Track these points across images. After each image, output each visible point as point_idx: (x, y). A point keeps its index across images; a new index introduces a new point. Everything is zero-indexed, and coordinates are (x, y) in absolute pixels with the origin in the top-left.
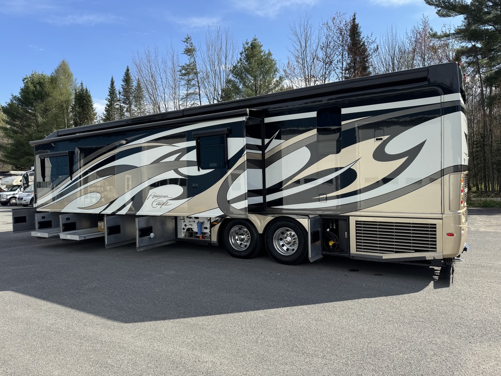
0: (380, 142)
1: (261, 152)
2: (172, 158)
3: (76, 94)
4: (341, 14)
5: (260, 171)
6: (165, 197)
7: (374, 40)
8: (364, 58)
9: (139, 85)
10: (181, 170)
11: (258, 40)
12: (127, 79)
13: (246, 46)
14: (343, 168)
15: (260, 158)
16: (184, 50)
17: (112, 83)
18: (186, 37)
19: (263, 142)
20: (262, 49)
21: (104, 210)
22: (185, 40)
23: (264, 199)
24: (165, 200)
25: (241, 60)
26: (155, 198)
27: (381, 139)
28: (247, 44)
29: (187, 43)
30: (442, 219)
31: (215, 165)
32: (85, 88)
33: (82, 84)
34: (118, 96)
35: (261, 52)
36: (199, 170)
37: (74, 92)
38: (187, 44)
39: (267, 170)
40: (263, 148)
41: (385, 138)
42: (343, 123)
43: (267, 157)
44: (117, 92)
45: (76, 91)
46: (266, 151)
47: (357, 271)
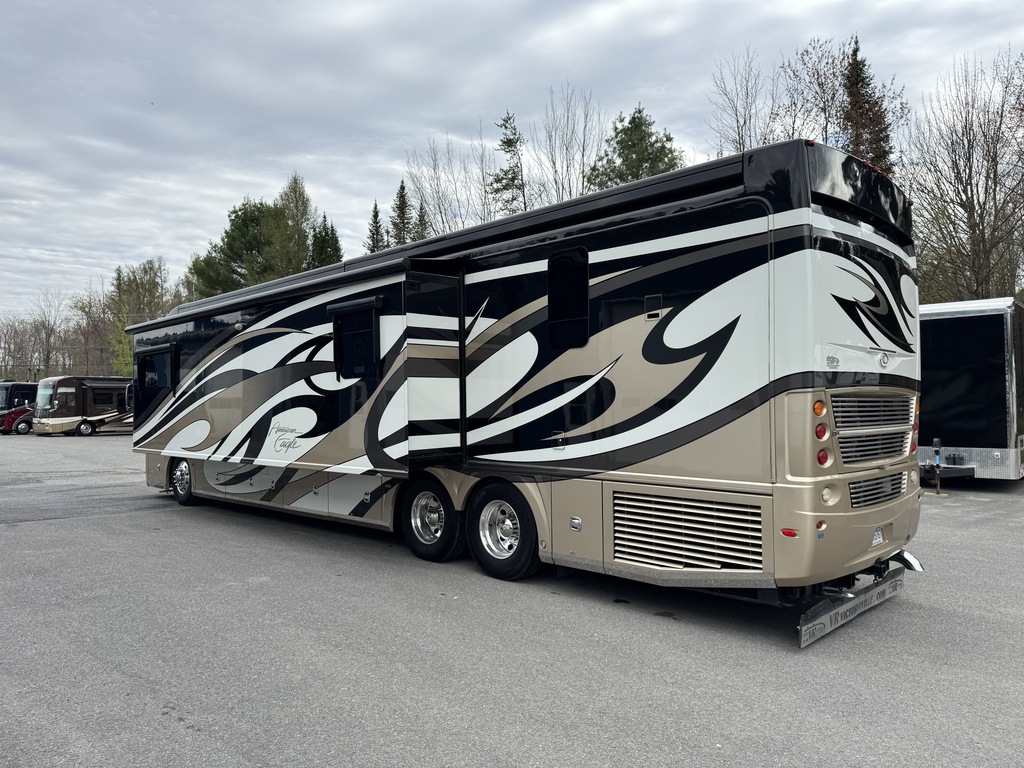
0: (654, 322)
1: (457, 344)
2: (302, 357)
3: (314, 236)
4: (820, 43)
5: (456, 381)
6: (292, 431)
7: (898, 91)
8: (881, 131)
9: (422, 216)
10: (315, 379)
11: (644, 114)
12: (402, 206)
13: (620, 126)
14: (592, 377)
15: (456, 355)
16: (500, 143)
17: (376, 215)
18: (505, 116)
19: (462, 323)
20: (653, 129)
21: (214, 453)
22: (503, 122)
23: (463, 439)
24: (291, 437)
25: (607, 155)
26: (279, 434)
27: (657, 315)
28: (622, 121)
29: (506, 127)
30: (771, 495)
31: (360, 369)
32: (329, 226)
33: (325, 217)
34: (386, 238)
35: (651, 135)
36: (338, 380)
37: (312, 233)
38: (505, 131)
39: (469, 379)
40: (461, 334)
41: (664, 312)
42: (592, 282)
43: (468, 353)
44: (383, 231)
45: (315, 230)
46: (467, 342)
47: (627, 602)
